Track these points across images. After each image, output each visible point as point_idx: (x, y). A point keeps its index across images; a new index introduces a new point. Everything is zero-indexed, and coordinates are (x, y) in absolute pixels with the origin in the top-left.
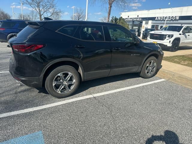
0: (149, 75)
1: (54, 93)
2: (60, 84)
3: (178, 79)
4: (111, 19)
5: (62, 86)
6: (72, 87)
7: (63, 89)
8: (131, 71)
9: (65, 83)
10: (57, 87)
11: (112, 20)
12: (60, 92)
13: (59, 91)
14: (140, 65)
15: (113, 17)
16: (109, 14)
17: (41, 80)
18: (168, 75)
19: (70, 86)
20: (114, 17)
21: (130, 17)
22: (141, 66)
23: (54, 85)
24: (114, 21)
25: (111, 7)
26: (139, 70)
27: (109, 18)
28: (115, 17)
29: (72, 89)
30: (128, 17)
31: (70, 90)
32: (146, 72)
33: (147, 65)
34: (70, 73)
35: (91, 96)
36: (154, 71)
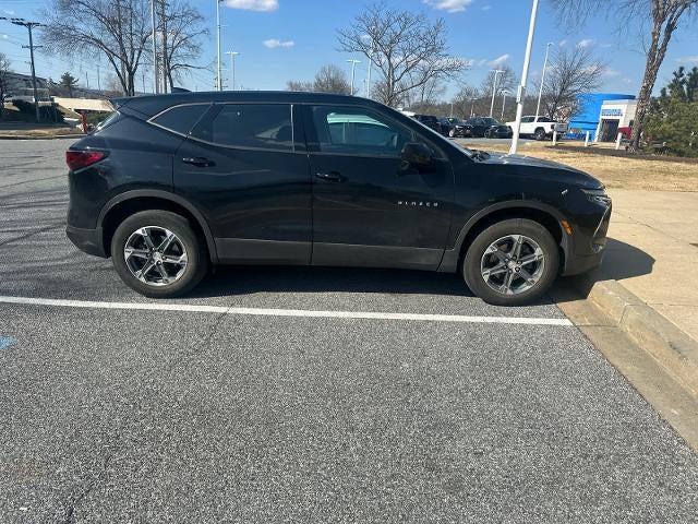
0: (506, 291)
2: (144, 256)
3: (634, 334)
5: (150, 263)
6: (179, 275)
7: (151, 272)
8: (409, 261)
9: (158, 257)
10: (138, 263)
11: (674, 81)
12: (143, 280)
13: (140, 276)
15: (682, 69)
16: (655, 59)
17: (101, 239)
18: (612, 311)
19: (172, 270)
20: (685, 73)
22: (456, 249)
23: (127, 255)
24: (685, 87)
26: (449, 264)
27: (651, 77)
28: (694, 70)
29: (177, 278)
31: (171, 280)
32: (486, 278)
33: (488, 251)
34: (169, 233)
35: (223, 310)
36: (536, 280)
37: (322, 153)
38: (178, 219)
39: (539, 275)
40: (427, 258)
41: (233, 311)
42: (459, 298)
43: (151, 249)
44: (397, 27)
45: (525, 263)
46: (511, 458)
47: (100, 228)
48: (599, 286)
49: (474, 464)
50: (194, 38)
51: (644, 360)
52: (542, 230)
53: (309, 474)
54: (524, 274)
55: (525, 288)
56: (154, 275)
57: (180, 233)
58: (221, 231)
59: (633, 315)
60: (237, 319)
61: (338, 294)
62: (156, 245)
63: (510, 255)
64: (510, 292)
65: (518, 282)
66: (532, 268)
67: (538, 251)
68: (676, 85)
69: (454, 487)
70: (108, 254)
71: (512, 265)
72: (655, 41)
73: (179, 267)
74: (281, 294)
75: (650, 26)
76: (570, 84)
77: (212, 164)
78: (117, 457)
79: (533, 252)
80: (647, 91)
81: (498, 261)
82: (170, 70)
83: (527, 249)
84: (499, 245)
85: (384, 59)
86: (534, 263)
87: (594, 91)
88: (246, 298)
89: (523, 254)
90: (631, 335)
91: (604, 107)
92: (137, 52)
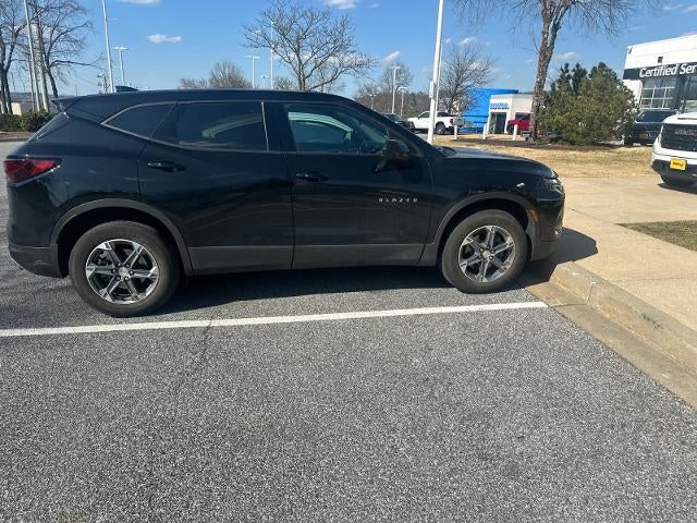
0: (482, 279)
1: (91, 297)
2: (109, 273)
3: (604, 310)
4: (553, 73)
5: (116, 280)
6: (149, 291)
7: (117, 289)
8: (391, 258)
9: (125, 273)
10: (101, 281)
11: (561, 76)
12: (108, 298)
13: (105, 295)
14: (427, 239)
15: (567, 65)
16: (545, 55)
17: (55, 257)
18: (578, 291)
19: (141, 285)
20: (570, 68)
21: (665, 62)
22: (435, 243)
23: (89, 273)
24: (571, 81)
25: (556, 28)
26: (429, 258)
27: (543, 72)
28: (578, 66)
29: (147, 294)
30: (660, 59)
31: (141, 296)
32: (464, 269)
33: (465, 242)
34: (136, 245)
35: (205, 323)
36: (508, 267)
37: (299, 152)
38: (147, 229)
39: (510, 261)
40: (408, 253)
41: (216, 323)
42: (436, 290)
43: (116, 265)
44: (303, 22)
45: (497, 252)
46: (551, 437)
47: (54, 245)
48: (561, 268)
49: (520, 448)
50: (76, 31)
51: (620, 332)
52: (513, 220)
53: (371, 482)
54: (497, 262)
55: (498, 275)
56: (120, 293)
57: (150, 245)
58: (195, 240)
59: (601, 293)
60: (224, 331)
61: (318, 296)
62: (123, 259)
63: (484, 245)
64: (485, 280)
65: (492, 269)
66: (503, 256)
67: (509, 240)
68: (563, 79)
69: (512, 472)
70: (64, 273)
71: (486, 254)
72: (545, 39)
73: (148, 282)
74: (260, 301)
75: (539, 25)
76: (464, 79)
77: (182, 169)
78: (160, 496)
79: (504, 241)
80: (540, 85)
81: (473, 251)
82: (49, 67)
83: (500, 238)
84: (474, 235)
85: (292, 55)
86: (505, 251)
87: (486, 86)
88: (224, 308)
89: (496, 244)
90: (602, 311)
91: (492, 101)
92: (8, 48)
